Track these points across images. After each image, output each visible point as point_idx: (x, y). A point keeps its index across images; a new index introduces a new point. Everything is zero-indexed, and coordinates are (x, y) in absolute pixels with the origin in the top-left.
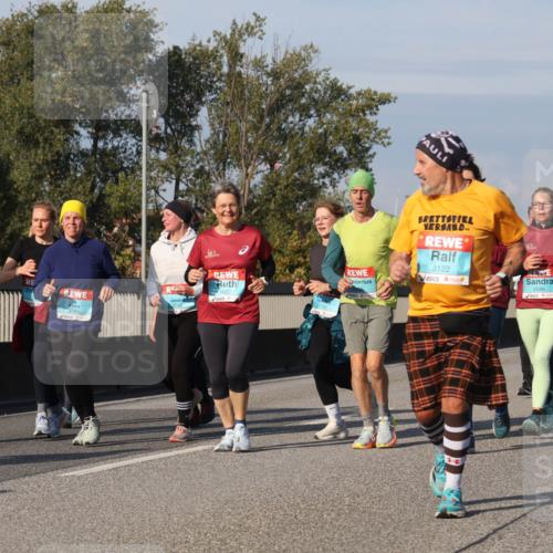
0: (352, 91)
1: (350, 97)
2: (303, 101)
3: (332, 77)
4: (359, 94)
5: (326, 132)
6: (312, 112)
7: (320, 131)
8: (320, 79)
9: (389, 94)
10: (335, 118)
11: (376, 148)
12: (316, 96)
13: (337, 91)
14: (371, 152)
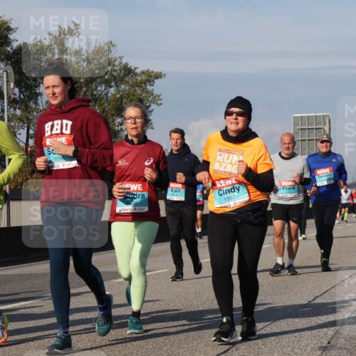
0: (138, 71)
1: (136, 74)
2: (107, 77)
3: (124, 61)
4: (143, 72)
5: (122, 96)
6: (112, 84)
7: (118, 96)
8: (117, 63)
9: (161, 73)
10: (127, 88)
11: (153, 106)
12: (115, 74)
13: (128, 71)
14: (150, 109)
